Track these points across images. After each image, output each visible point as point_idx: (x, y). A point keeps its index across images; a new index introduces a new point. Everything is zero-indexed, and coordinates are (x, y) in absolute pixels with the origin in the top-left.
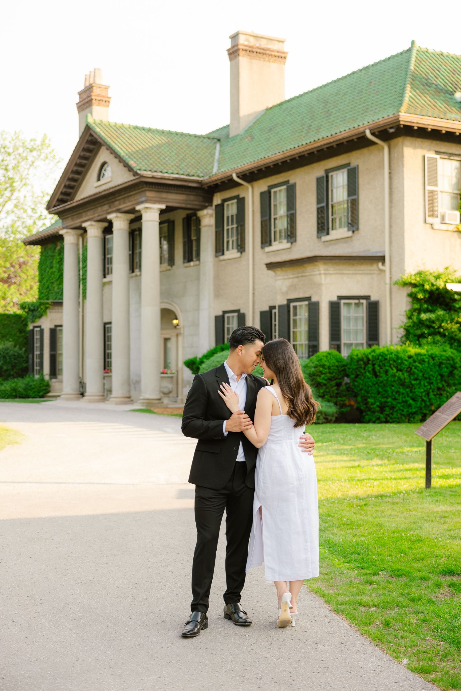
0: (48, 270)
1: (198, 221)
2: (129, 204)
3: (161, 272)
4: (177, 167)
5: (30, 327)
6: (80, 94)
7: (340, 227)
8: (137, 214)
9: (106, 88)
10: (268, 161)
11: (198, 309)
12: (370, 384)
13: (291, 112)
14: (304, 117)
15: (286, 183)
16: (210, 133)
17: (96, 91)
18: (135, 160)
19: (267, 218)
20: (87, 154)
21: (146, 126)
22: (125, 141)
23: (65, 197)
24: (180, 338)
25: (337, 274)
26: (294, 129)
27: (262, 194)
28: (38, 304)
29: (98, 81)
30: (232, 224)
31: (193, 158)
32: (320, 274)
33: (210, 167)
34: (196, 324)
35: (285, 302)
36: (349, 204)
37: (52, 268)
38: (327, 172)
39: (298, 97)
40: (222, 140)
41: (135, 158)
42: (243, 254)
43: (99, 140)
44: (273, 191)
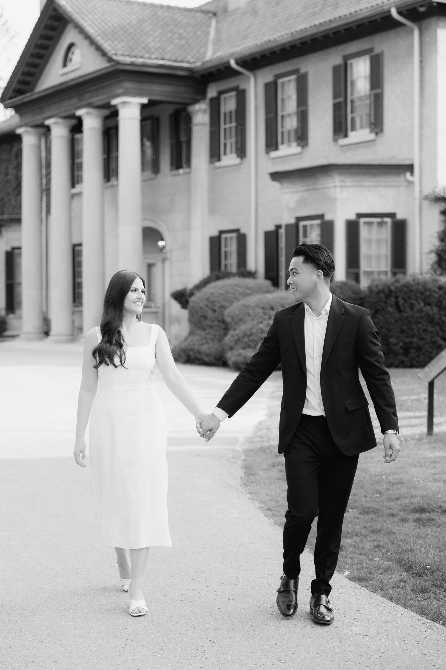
1: (189, 119)
2: (103, 97)
3: (143, 181)
4: (163, 50)
7: (362, 127)
8: (113, 109)
10: (273, 45)
11: (188, 228)
12: (393, 321)
15: (296, 71)
16: (205, 5)
18: (110, 42)
19: (273, 115)
20: (50, 33)
22: (96, 17)
23: (23, 87)
24: (167, 264)
25: (356, 186)
27: (267, 85)
30: (231, 122)
31: (183, 39)
32: (335, 187)
33: (203, 50)
34: (186, 247)
35: (293, 221)
36: (372, 99)
37: (7, 174)
38: (346, 58)
40: (219, 14)
41: (109, 39)
42: (245, 160)
43: (65, 16)
44: (280, 81)
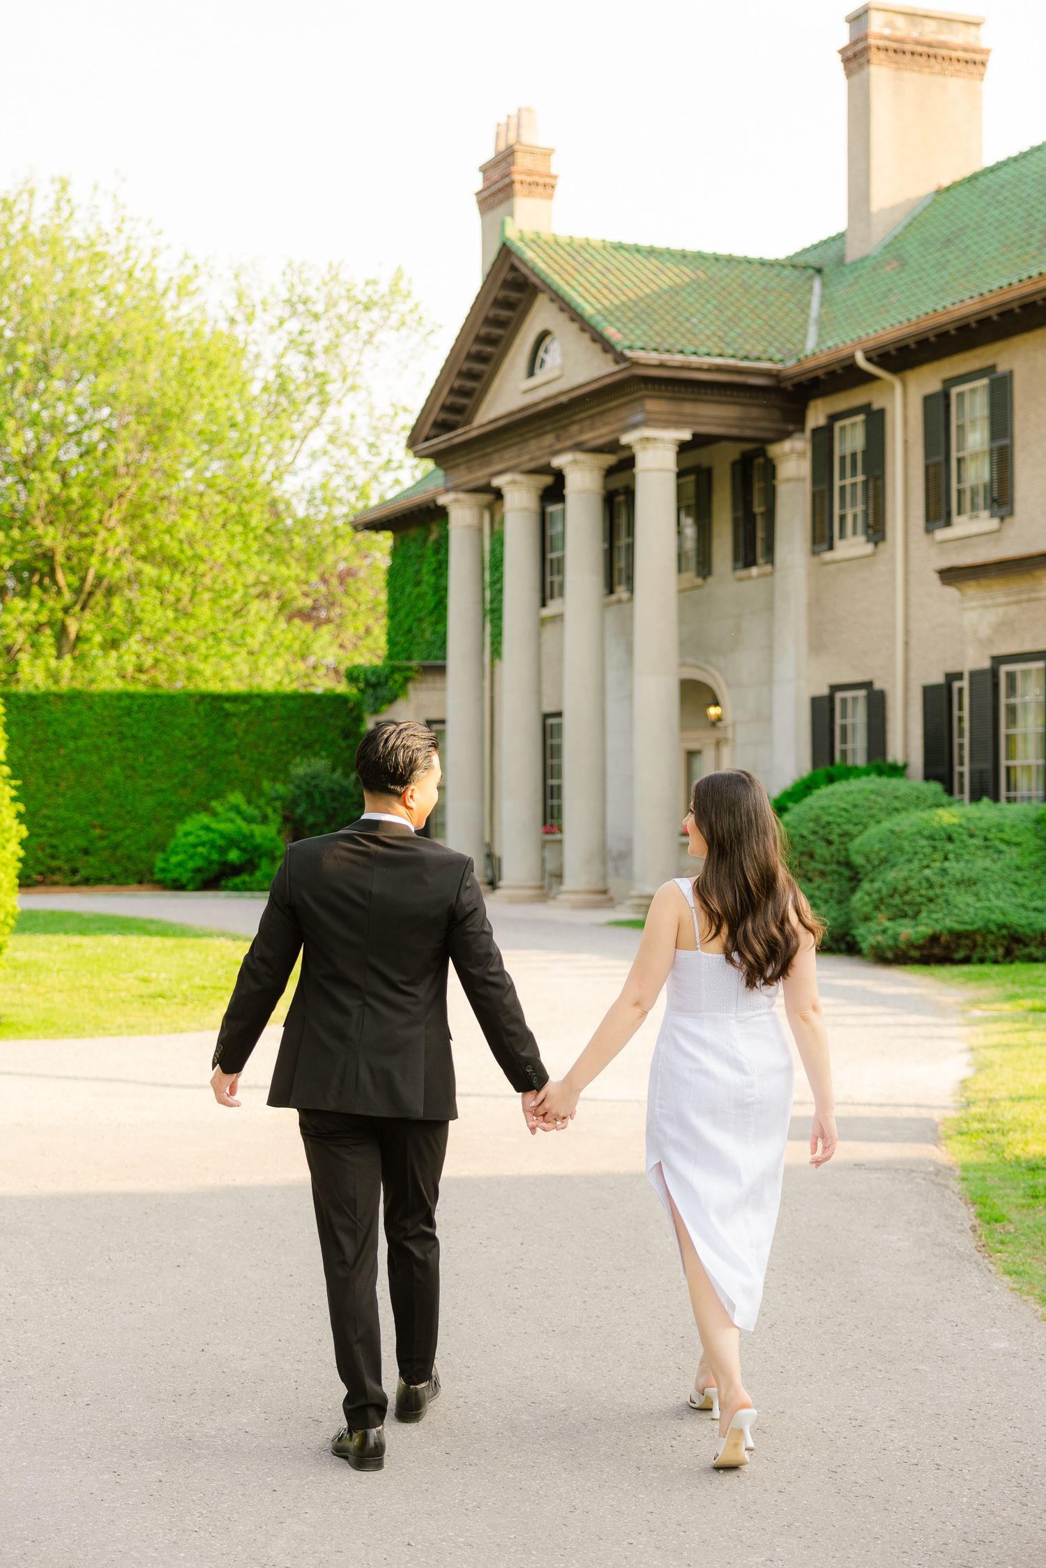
0: (408, 589)
1: (770, 469)
2: (604, 430)
3: (681, 591)
4: (720, 338)
5: (369, 724)
6: (485, 169)
8: (624, 454)
9: (547, 154)
10: (944, 319)
11: (768, 680)
13: (1000, 198)
14: (1033, 207)
15: (988, 371)
16: (797, 255)
17: (522, 162)
18: (619, 325)
19: (941, 458)
20: (504, 313)
21: (644, 242)
22: (593, 280)
23: (452, 418)
24: (726, 751)
26: (1007, 238)
27: (928, 400)
28: (387, 670)
29: (527, 138)
30: (854, 474)
31: (758, 317)
33: (799, 336)
34: (764, 718)
35: (986, 664)
37: (418, 584)
39: (1015, 159)
40: (826, 270)
41: (618, 319)
42: (881, 546)
43: (533, 279)
44: (954, 391)
